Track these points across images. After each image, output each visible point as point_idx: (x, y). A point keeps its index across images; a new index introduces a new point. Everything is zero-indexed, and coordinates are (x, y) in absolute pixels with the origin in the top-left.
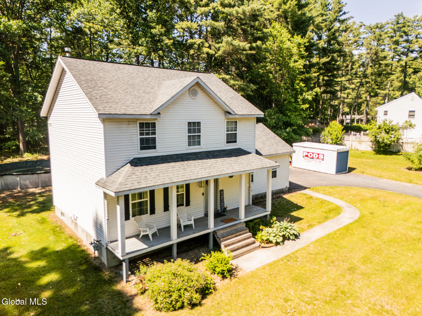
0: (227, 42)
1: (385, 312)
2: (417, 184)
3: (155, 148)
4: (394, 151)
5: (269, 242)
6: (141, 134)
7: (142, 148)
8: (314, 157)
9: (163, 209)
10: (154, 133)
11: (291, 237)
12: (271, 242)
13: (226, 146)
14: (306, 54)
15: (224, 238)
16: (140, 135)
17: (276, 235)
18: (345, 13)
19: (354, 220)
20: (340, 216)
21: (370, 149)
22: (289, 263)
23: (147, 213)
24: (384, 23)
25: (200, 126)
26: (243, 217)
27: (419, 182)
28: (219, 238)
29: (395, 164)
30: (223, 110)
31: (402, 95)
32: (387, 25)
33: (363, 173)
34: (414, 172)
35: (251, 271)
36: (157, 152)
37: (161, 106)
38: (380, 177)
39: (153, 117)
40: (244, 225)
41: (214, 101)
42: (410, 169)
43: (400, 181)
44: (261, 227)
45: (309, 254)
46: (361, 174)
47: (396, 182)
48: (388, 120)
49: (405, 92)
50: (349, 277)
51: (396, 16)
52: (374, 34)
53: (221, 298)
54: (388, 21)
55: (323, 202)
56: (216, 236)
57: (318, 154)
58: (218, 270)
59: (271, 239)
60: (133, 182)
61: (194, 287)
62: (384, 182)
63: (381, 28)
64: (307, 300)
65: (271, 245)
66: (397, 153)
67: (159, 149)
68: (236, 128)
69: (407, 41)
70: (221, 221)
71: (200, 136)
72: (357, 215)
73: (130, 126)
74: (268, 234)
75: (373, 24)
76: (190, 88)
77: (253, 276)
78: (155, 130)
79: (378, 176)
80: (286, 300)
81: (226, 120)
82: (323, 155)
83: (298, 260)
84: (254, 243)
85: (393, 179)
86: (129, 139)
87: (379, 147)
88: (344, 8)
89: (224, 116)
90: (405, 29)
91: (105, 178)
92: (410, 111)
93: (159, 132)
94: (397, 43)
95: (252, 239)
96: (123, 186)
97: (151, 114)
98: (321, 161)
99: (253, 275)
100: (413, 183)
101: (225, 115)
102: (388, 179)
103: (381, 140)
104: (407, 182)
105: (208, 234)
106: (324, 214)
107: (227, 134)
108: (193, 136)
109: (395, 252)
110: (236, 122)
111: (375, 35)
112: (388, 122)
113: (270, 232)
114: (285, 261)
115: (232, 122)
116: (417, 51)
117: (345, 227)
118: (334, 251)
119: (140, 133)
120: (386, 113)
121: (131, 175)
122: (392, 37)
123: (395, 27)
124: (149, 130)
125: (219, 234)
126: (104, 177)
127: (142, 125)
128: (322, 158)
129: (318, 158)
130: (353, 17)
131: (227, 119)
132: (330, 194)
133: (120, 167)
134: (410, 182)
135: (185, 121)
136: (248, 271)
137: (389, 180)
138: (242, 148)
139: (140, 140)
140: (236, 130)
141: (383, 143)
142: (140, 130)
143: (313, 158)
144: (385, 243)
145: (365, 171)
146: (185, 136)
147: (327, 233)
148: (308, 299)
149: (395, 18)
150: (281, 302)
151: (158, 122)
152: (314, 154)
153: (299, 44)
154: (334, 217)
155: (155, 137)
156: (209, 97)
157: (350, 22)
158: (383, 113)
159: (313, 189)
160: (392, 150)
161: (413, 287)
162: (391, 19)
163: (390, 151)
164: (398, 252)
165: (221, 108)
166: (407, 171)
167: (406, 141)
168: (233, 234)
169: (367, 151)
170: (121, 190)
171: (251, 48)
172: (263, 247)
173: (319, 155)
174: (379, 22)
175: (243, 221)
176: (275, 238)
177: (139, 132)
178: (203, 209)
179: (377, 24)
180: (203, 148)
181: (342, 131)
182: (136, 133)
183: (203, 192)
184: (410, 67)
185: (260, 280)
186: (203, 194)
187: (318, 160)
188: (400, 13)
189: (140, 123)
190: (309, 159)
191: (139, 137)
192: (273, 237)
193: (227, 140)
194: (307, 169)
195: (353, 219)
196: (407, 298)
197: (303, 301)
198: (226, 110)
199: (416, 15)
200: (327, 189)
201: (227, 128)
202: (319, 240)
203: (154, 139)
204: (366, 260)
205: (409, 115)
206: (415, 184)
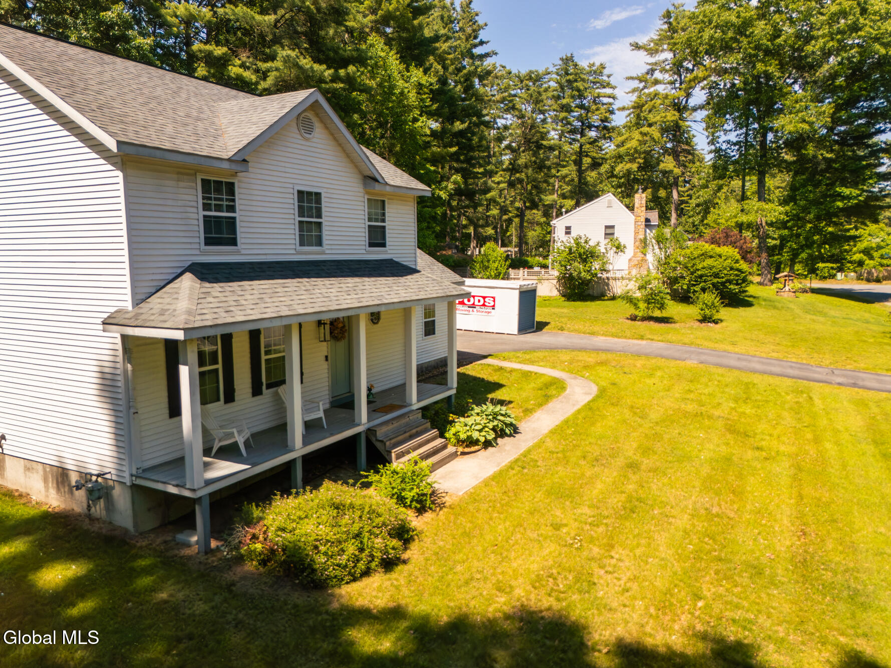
0: (286, 60)
1: (716, 517)
2: (652, 340)
3: (233, 242)
4: (595, 294)
5: (471, 442)
6: (206, 207)
7: (209, 242)
8: (476, 303)
9: (250, 390)
10: (232, 209)
11: (507, 431)
12: (477, 442)
13: (368, 253)
14: (435, 107)
15: (393, 441)
16: (204, 210)
17: (484, 428)
18: (482, 43)
19: (593, 396)
20: (567, 392)
21: (555, 293)
22: (526, 471)
23: (218, 400)
24: (540, 72)
25: (321, 204)
26: (415, 401)
27: (655, 337)
28: (382, 441)
29: (606, 313)
30: (360, 172)
31: (578, 204)
32: (546, 77)
33: (562, 329)
34: (640, 323)
35: (466, 493)
36: (238, 253)
37: (249, 144)
38: (593, 334)
39: (234, 167)
40: (420, 415)
41: (344, 151)
42: (633, 318)
43: (625, 337)
44: (451, 417)
45: (552, 452)
46: (560, 332)
47: (620, 340)
48: (583, 236)
49: (582, 201)
50: (634, 478)
51: (562, 59)
52: (528, 90)
53: (435, 543)
54: (548, 68)
55: (527, 375)
56: (373, 439)
57: (484, 298)
58: (409, 495)
59: (476, 435)
60: (216, 310)
61: (386, 526)
62: (600, 341)
63: (537, 80)
64: (590, 520)
65: (477, 448)
66: (599, 296)
67: (243, 246)
68: (384, 214)
69: (582, 107)
70: (374, 411)
71: (320, 224)
72: (594, 390)
73: (181, 184)
74: (468, 428)
75: (524, 72)
76: (299, 115)
77: (475, 500)
78: (234, 200)
79: (589, 333)
80: (557, 527)
81: (366, 197)
82: (494, 298)
83: (539, 464)
84: (444, 447)
85: (613, 336)
86: (179, 216)
87: (572, 288)
88: (481, 32)
89: (361, 186)
90: (580, 85)
91: (130, 308)
92: (607, 227)
93: (242, 207)
94: (566, 108)
95: (439, 442)
96: (198, 318)
97: (229, 160)
98: (490, 310)
99: (473, 497)
100: (647, 339)
101: (365, 185)
102: (606, 336)
103: (575, 274)
104: (636, 338)
105: (355, 438)
106: (539, 392)
107: (370, 226)
108: (307, 222)
109: (679, 434)
110: (383, 202)
111: (529, 92)
112: (582, 241)
113: (470, 424)
114: (517, 469)
115: (378, 200)
116: (597, 127)
117: (585, 406)
118: (590, 443)
119: (204, 204)
120: (568, 230)
121: (203, 296)
122: (558, 98)
123: (564, 81)
124: (221, 200)
125: (381, 433)
126: (128, 305)
127: (206, 184)
128: (492, 304)
129: (484, 305)
130: (496, 54)
131: (367, 193)
132: (532, 362)
133: (162, 284)
134: (642, 338)
135: (291, 186)
136: (461, 493)
137: (607, 338)
138: (394, 259)
139: (205, 221)
140: (383, 221)
141: (580, 278)
142: (204, 198)
143: (473, 306)
144: (657, 423)
145: (564, 326)
146: (292, 221)
147: (562, 418)
148: (592, 519)
149: (560, 62)
150: (549, 531)
151: (239, 181)
152: (477, 299)
153: (420, 86)
154: (559, 395)
155: (234, 218)
156: (335, 139)
157: (488, 62)
158: (564, 230)
159: (496, 357)
160: (591, 292)
161: (733, 478)
162: (555, 66)
163: (589, 295)
164: (683, 433)
165: (356, 167)
166: (629, 322)
167: (614, 276)
168: (405, 432)
169: (551, 297)
170: (196, 325)
171: (335, 78)
172: (463, 454)
173: (487, 300)
174: (533, 69)
175: (415, 407)
176: (483, 433)
177: (200, 201)
178: (327, 392)
179: (531, 72)
180: (327, 252)
181: (506, 261)
182: (195, 204)
183: (326, 354)
184: (587, 156)
185: (491, 504)
186: (326, 357)
187: (484, 309)
188: (569, 55)
189: (202, 180)
190: (466, 308)
191: (202, 213)
192: (478, 432)
193: (369, 239)
194: (463, 329)
195: (591, 394)
196: (734, 492)
197: (586, 524)
198: (368, 173)
199: (592, 63)
200: (519, 354)
201: (369, 214)
202: (556, 430)
203: (232, 222)
204: (646, 451)
205: (606, 234)
206: (649, 341)
